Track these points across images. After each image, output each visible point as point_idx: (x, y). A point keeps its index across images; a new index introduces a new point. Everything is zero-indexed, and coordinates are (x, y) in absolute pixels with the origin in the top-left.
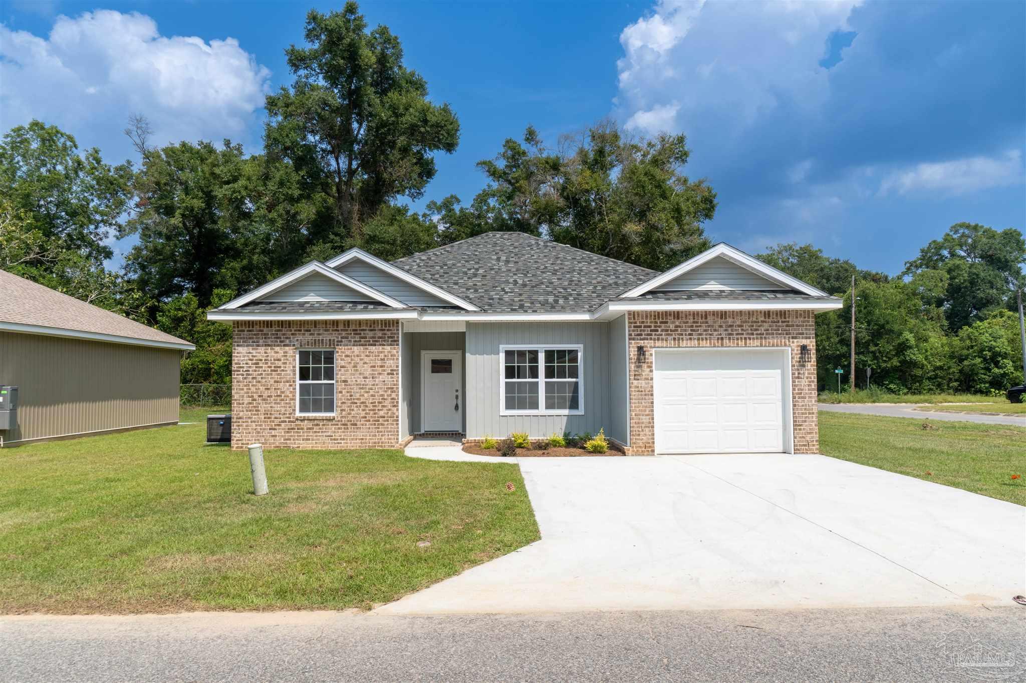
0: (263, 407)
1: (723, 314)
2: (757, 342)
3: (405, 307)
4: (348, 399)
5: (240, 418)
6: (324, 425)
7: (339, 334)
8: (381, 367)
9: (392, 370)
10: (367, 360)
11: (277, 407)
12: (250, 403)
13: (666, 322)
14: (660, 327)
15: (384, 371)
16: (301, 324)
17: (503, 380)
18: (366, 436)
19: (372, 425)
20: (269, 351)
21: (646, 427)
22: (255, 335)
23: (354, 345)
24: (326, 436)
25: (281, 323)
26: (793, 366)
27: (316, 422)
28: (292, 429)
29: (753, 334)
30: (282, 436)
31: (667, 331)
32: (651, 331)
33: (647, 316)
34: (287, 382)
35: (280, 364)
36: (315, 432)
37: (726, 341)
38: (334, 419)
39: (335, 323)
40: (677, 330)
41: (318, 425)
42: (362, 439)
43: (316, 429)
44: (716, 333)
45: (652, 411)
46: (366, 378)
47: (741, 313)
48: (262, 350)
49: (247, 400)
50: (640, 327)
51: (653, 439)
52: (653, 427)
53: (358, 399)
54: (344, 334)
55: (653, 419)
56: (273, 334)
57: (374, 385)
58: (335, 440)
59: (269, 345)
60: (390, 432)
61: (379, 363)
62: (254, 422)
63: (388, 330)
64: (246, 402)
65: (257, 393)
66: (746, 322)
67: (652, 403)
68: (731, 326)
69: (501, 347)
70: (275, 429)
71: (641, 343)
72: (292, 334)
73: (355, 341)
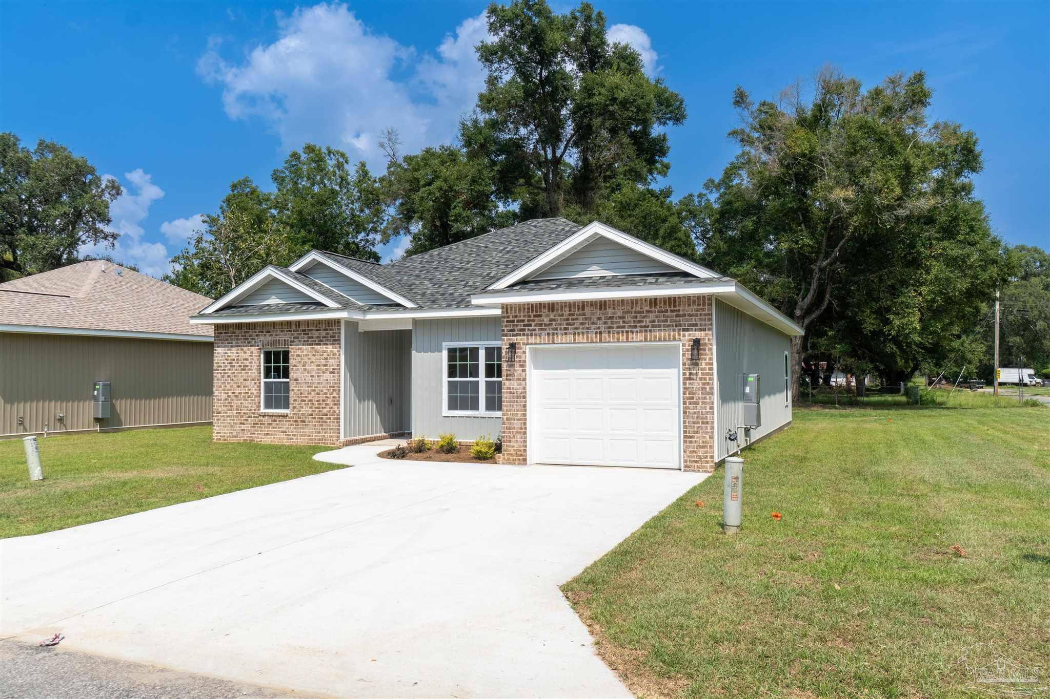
0: (235, 403)
1: (602, 305)
2: (641, 337)
3: (339, 306)
4: (299, 397)
5: (219, 413)
6: (280, 421)
7: (292, 334)
8: (325, 365)
9: (333, 369)
10: (313, 359)
11: (246, 404)
12: (226, 399)
13: (540, 316)
14: (533, 321)
15: (327, 369)
16: (263, 326)
17: (445, 379)
18: (312, 432)
19: (317, 422)
20: (240, 351)
21: (517, 433)
22: (230, 336)
23: (303, 345)
24: (282, 432)
25: (249, 325)
26: (684, 364)
27: (274, 418)
28: (257, 424)
29: (636, 327)
30: (249, 431)
31: (541, 325)
32: (524, 325)
33: (520, 309)
34: (253, 380)
35: (247, 363)
36: (274, 428)
37: (605, 335)
38: (287, 416)
39: (289, 323)
40: (551, 325)
41: (275, 421)
42: (309, 436)
43: (274, 424)
44: (593, 327)
45: (525, 415)
46: (312, 376)
47: (622, 302)
48: (234, 350)
49: (224, 396)
50: (513, 321)
51: (526, 446)
52: (525, 433)
53: (307, 397)
54: (295, 334)
55: (525, 424)
56: (242, 336)
57: (319, 383)
58: (288, 435)
59: (239, 346)
60: (332, 429)
61: (323, 362)
62: (229, 416)
63: (331, 330)
64: (223, 398)
65: (231, 390)
66: (628, 312)
67: (525, 406)
68: (611, 318)
69: (444, 344)
70: (244, 424)
71: (514, 339)
72: (257, 335)
73: (304, 341)
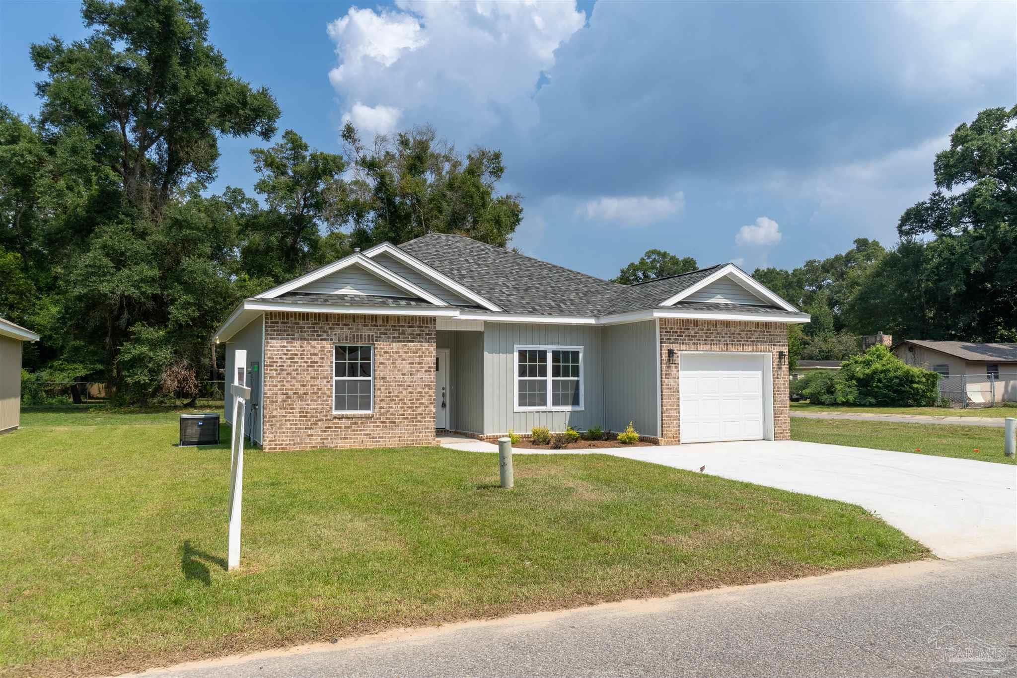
0: (298, 405)
1: (727, 324)
2: (750, 348)
3: (446, 304)
4: (387, 397)
5: (274, 417)
6: (362, 423)
7: (378, 330)
8: (420, 364)
9: (429, 367)
10: (405, 356)
11: (314, 405)
12: (284, 401)
13: (688, 329)
14: (684, 333)
15: (422, 368)
16: (339, 318)
17: (517, 378)
18: (404, 433)
19: (409, 422)
20: (305, 345)
21: (674, 420)
22: (290, 327)
23: (393, 341)
24: (365, 435)
25: (318, 316)
26: (773, 368)
27: (354, 420)
28: (330, 427)
29: (747, 341)
30: (319, 436)
31: (689, 336)
32: (678, 336)
33: (675, 323)
34: (325, 378)
35: (316, 359)
36: (354, 431)
37: (730, 346)
38: (373, 417)
39: (374, 318)
40: (696, 336)
41: (356, 423)
42: (400, 437)
43: (354, 427)
44: (723, 339)
45: (679, 406)
46: (404, 374)
47: (740, 323)
48: (297, 343)
49: (281, 398)
50: (670, 332)
51: (679, 430)
52: (679, 420)
53: (396, 396)
54: (383, 329)
55: (679, 412)
56: (310, 328)
57: (412, 382)
58: (373, 438)
59: (305, 339)
60: (427, 429)
61: (417, 360)
62: (289, 421)
63: (426, 327)
64: (279, 400)
65: (291, 389)
66: (743, 331)
67: (679, 399)
68: (733, 334)
69: (515, 346)
70: (311, 428)
71: (671, 346)
72: (330, 328)
73: (394, 337)
